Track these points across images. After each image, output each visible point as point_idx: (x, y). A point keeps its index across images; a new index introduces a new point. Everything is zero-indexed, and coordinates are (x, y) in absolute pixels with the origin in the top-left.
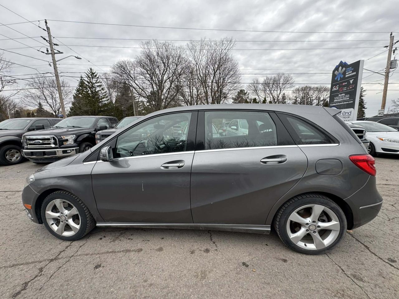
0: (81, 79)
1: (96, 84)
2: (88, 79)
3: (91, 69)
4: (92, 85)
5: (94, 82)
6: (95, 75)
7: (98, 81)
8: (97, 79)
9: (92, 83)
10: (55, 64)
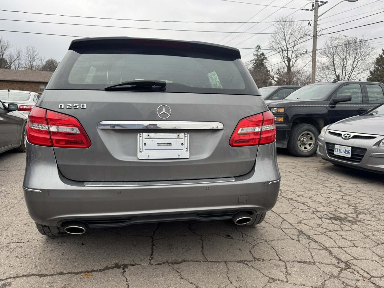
10: (316, 21)
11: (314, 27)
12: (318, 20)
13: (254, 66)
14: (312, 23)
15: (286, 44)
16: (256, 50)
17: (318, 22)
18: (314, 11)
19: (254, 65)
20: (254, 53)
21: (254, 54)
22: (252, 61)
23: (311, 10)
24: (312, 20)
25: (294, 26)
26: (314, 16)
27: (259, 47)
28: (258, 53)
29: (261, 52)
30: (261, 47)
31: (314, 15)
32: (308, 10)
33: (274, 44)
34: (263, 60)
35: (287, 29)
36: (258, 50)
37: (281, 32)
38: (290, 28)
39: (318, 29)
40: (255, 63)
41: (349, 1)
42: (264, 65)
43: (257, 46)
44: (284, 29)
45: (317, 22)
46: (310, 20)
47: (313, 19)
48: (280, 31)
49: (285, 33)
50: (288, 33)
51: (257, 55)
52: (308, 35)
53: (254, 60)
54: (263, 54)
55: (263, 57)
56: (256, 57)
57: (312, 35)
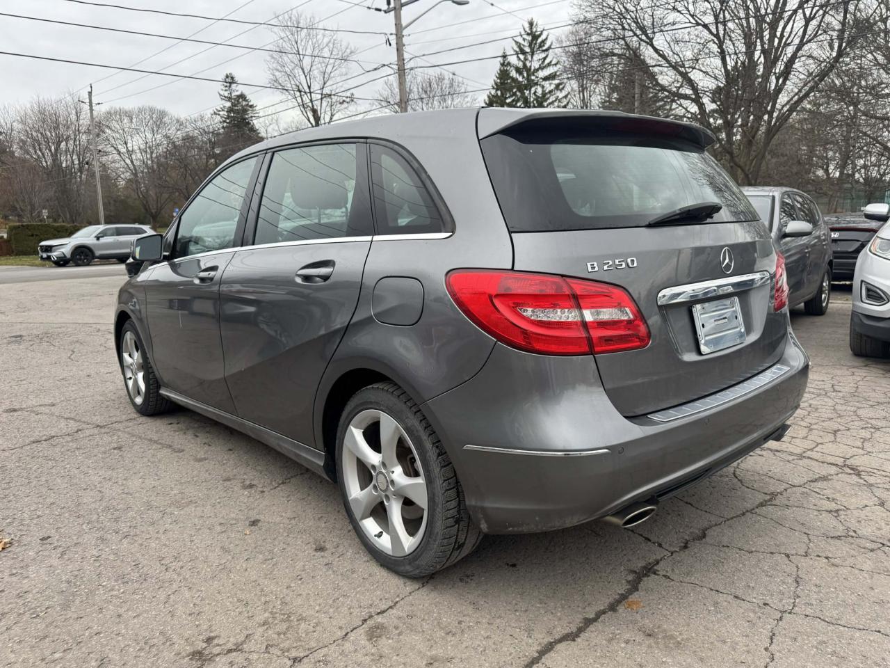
0: (503, 65)
1: (541, 74)
2: (519, 59)
3: (531, 24)
4: (528, 79)
5: (537, 67)
6: (540, 40)
7: (547, 61)
8: (543, 55)
9: (528, 70)
10: (399, 36)
11: (397, 50)
12: (403, 36)
13: (225, 125)
14: (393, 40)
15: (306, 76)
16: (226, 86)
17: (404, 39)
18: (393, 13)
19: (224, 122)
20: (222, 93)
21: (221, 95)
22: (220, 111)
23: (386, 12)
24: (391, 34)
25: (318, 37)
26: (394, 26)
27: (232, 78)
28: (231, 94)
29: (237, 91)
30: (236, 79)
31: (394, 23)
32: (380, 10)
33: (277, 74)
34: (245, 111)
35: (303, 44)
36: (230, 87)
37: (291, 48)
38: (310, 42)
39: (406, 56)
40: (228, 117)
41: (454, 2)
42: (249, 123)
43: (227, 77)
44: (297, 43)
45: (402, 40)
46: (388, 33)
47: (394, 32)
48: (287, 47)
49: (301, 53)
50: (307, 54)
51: (230, 99)
52: (387, 65)
53: (223, 110)
54: (242, 96)
55: (244, 103)
56: (228, 104)
57: (396, 67)
